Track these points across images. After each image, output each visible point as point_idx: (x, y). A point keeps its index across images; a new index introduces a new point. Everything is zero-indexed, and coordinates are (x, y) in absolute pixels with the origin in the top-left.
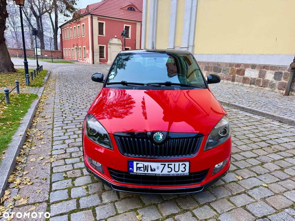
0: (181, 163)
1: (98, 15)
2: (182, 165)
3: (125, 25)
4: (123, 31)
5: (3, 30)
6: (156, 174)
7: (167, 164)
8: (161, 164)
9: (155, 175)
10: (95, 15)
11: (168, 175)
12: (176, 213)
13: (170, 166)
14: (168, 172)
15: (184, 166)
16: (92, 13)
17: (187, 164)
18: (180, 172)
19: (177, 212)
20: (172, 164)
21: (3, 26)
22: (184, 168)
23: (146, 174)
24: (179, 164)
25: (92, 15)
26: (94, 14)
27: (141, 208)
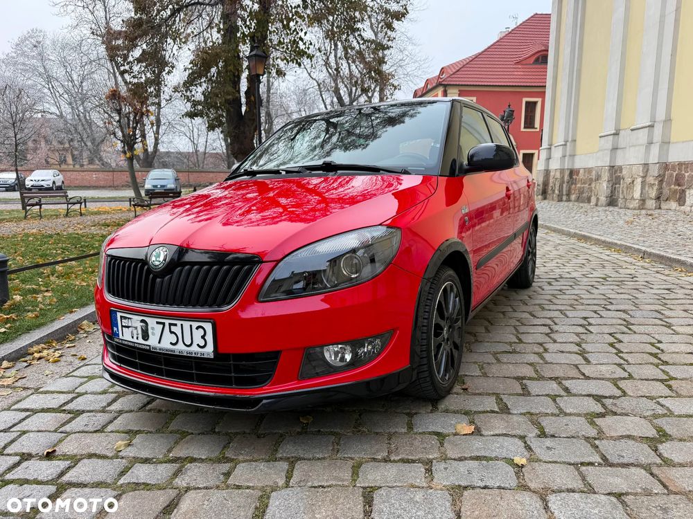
0: (195, 324)
1: (459, 85)
2: (197, 328)
3: (525, 100)
4: (504, 111)
5: (252, 131)
6: (150, 346)
7: (167, 322)
8: (158, 323)
9: (148, 348)
10: (453, 85)
11: (171, 351)
12: (200, 458)
13: (173, 328)
14: (171, 343)
15: (201, 332)
16: (446, 83)
17: (208, 327)
18: (194, 348)
19: (203, 457)
20: (176, 325)
21: (252, 124)
22: (203, 337)
23: (134, 343)
24: (191, 326)
25: (445, 86)
26: (452, 83)
27: (151, 432)
